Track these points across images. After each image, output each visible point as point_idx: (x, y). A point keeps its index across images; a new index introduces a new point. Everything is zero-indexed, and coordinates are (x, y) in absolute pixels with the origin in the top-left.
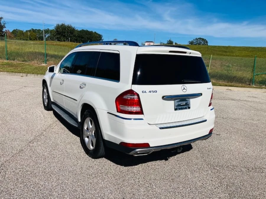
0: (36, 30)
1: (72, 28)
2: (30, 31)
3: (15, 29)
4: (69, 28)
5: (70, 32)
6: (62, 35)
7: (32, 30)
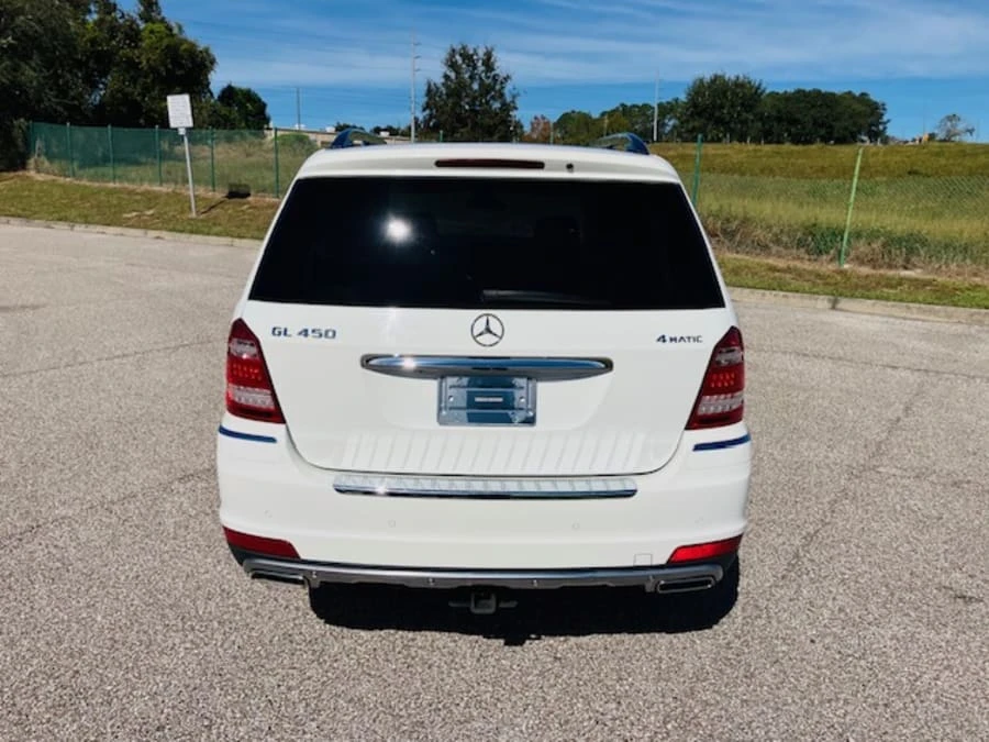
0: (634, 106)
1: (752, 87)
2: (611, 114)
3: (569, 111)
4: (738, 90)
5: (742, 105)
6: (709, 119)
7: (621, 109)
